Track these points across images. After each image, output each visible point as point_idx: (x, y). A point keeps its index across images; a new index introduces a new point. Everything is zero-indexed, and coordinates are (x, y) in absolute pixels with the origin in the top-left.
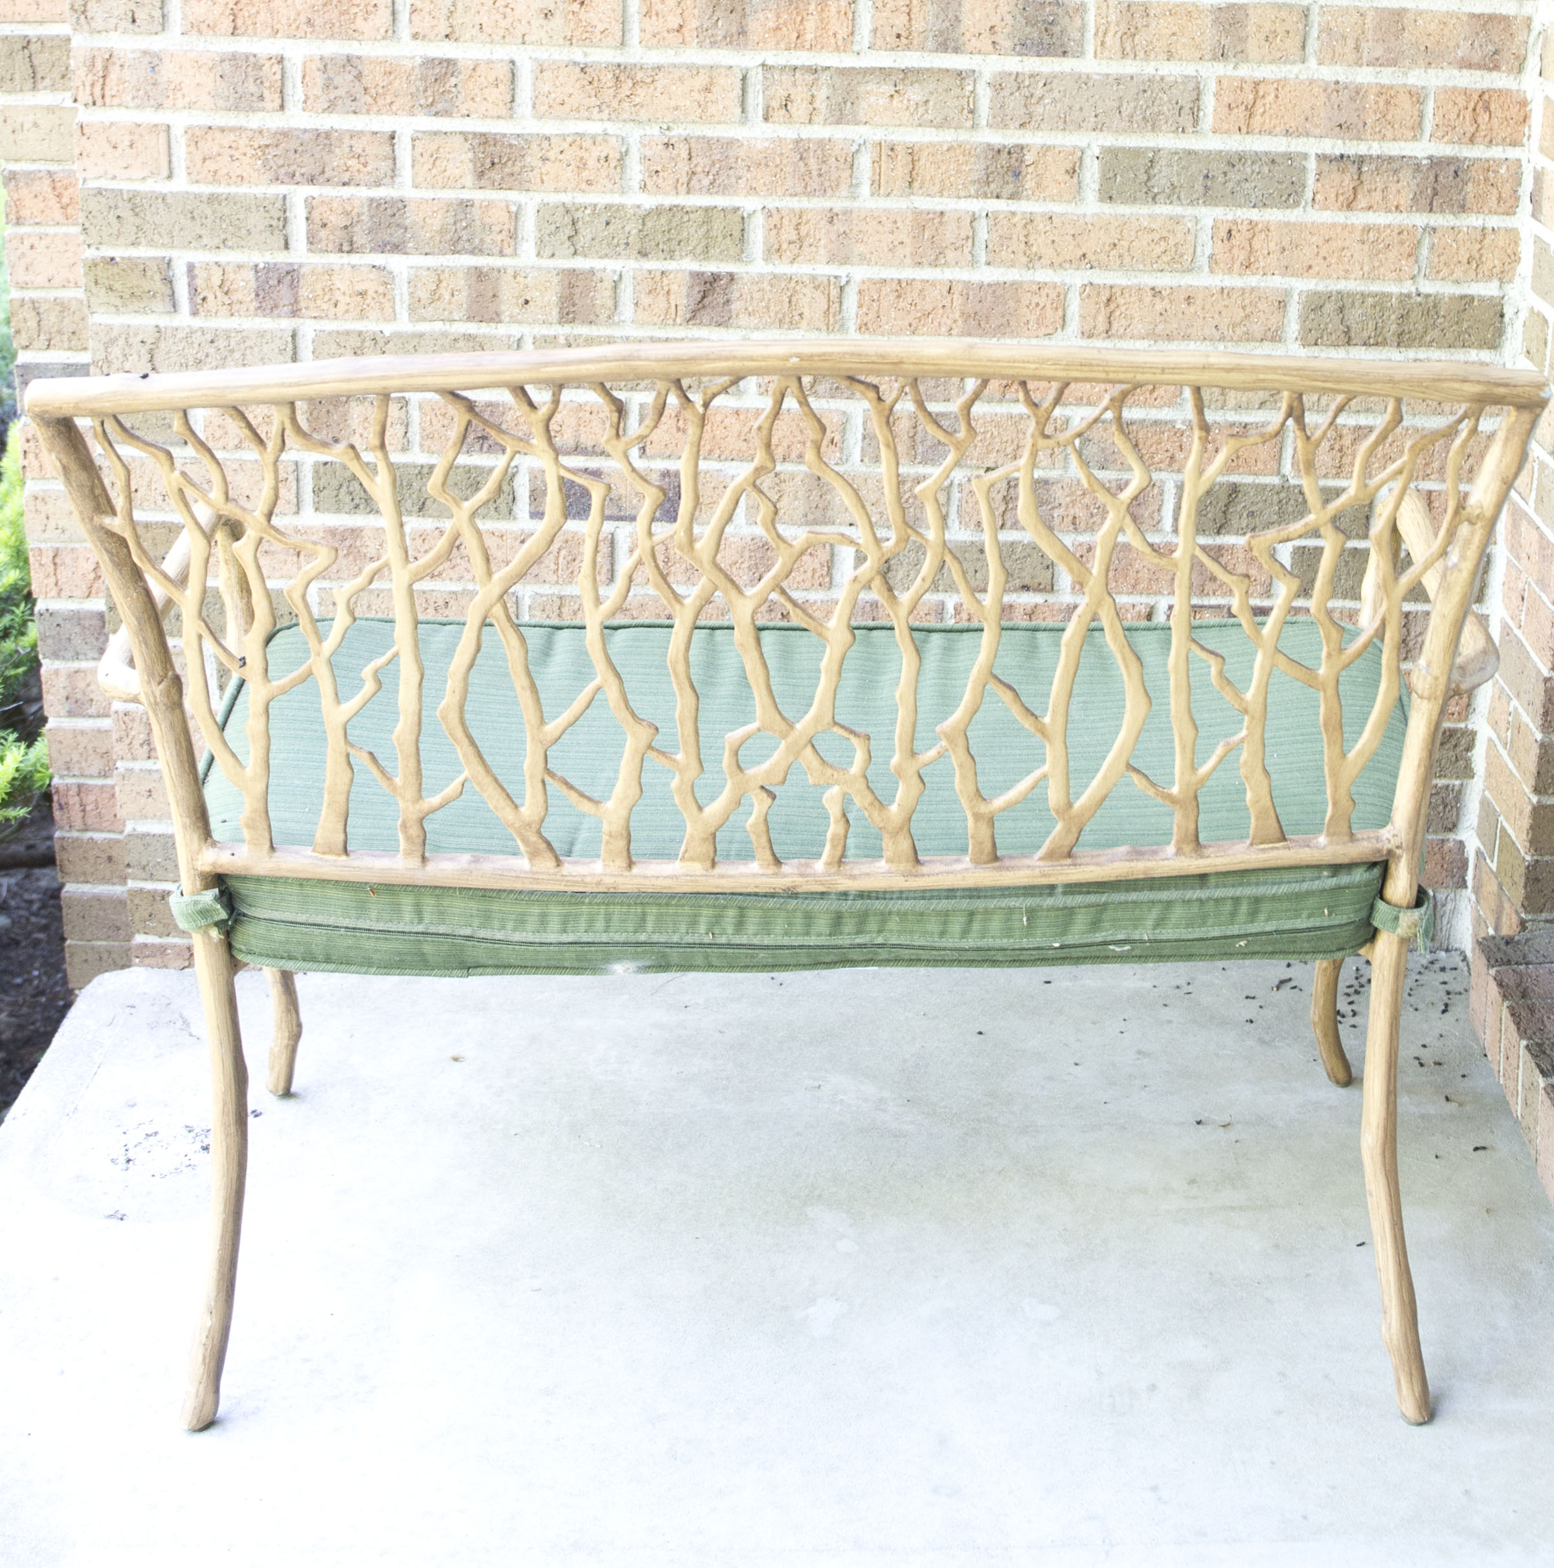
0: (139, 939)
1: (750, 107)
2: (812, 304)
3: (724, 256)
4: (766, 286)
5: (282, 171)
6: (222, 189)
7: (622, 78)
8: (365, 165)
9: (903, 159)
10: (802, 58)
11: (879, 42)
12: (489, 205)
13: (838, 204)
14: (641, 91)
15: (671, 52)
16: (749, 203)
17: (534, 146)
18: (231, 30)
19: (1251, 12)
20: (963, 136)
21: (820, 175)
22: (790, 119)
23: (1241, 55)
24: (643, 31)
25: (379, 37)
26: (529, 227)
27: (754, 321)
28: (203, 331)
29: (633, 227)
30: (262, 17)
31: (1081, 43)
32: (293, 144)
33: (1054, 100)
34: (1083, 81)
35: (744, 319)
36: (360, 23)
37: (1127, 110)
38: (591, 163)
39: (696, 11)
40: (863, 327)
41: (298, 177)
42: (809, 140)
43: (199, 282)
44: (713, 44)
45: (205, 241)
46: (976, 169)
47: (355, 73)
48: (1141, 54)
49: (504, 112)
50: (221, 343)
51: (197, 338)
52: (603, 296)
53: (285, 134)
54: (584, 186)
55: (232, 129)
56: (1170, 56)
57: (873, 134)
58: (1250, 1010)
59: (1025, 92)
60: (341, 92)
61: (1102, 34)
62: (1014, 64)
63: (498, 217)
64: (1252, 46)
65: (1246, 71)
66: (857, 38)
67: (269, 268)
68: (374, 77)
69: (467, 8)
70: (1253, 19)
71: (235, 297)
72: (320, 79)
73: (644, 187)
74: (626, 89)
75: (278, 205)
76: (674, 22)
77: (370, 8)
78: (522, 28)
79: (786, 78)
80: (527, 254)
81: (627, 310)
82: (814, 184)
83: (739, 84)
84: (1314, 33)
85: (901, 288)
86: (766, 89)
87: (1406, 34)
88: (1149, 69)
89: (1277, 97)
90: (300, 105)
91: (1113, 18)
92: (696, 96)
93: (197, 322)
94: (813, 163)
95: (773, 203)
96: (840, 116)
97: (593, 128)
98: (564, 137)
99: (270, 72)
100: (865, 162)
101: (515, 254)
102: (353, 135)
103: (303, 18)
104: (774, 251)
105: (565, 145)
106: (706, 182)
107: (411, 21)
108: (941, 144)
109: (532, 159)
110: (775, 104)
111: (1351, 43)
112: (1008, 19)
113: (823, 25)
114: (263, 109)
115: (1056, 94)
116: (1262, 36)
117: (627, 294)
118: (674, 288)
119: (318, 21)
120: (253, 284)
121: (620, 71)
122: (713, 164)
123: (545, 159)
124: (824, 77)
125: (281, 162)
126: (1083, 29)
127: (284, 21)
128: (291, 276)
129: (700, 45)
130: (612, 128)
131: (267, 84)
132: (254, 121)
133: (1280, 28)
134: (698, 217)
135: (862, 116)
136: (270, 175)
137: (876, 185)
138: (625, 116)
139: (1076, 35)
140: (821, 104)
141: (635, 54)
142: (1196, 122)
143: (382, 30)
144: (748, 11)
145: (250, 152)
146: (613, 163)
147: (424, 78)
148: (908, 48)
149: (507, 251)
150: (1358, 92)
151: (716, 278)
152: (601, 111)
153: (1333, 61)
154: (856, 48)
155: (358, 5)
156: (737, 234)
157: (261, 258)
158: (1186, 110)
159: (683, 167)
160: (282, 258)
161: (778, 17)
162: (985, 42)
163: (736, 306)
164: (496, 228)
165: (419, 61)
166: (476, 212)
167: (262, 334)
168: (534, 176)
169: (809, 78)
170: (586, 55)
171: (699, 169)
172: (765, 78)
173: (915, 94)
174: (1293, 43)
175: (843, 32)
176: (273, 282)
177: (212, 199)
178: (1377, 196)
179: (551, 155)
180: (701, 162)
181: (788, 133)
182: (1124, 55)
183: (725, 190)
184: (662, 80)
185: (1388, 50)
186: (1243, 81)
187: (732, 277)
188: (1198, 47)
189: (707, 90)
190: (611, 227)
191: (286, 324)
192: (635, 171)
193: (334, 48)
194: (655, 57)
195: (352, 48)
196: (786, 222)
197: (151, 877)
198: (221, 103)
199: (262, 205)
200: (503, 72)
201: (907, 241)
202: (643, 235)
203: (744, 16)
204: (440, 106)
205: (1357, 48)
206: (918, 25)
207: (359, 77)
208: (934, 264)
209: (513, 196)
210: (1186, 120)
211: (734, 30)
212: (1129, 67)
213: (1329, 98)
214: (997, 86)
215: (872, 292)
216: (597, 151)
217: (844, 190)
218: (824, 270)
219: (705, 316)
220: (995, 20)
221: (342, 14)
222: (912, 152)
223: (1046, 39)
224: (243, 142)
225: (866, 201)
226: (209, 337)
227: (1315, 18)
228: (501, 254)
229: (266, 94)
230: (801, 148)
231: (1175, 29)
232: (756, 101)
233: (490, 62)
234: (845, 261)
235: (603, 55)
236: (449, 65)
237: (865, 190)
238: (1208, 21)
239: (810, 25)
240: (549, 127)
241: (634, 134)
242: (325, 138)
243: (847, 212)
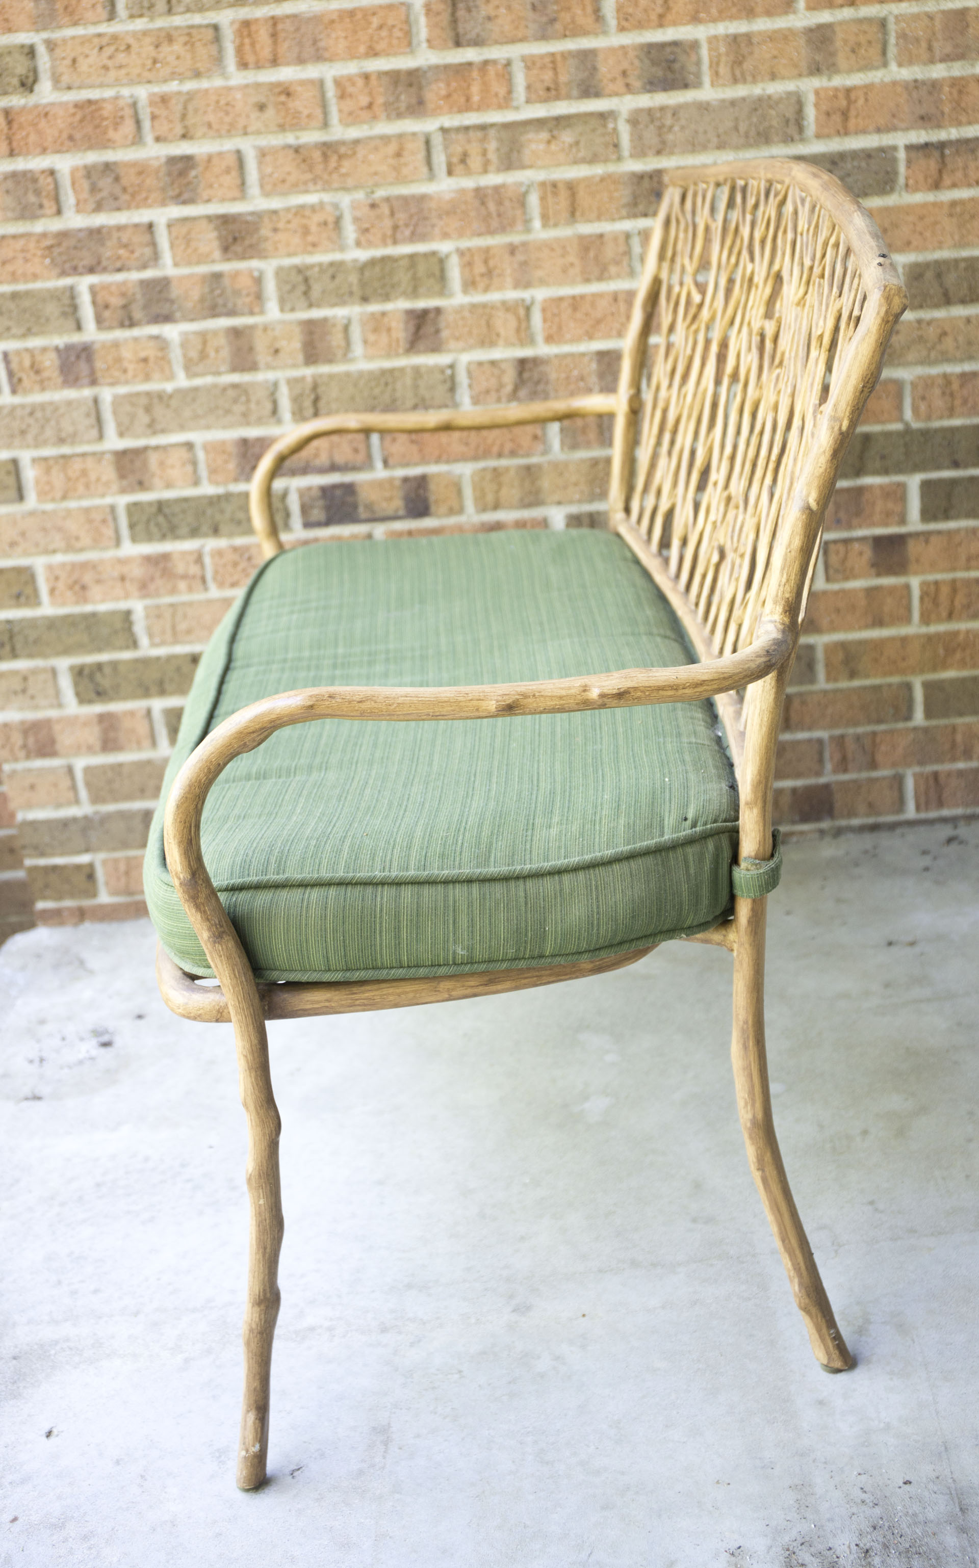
0: (41, 905)
1: (435, 166)
2: (505, 324)
3: (430, 294)
4: (467, 314)
5: (67, 266)
6: (21, 287)
7: (329, 153)
8: (132, 252)
9: (564, 194)
10: (472, 118)
11: (533, 96)
12: (236, 274)
13: (516, 238)
14: (346, 166)
15: (365, 127)
16: (444, 247)
17: (266, 220)
18: (7, 152)
19: (837, 29)
20: (611, 168)
21: (499, 215)
22: (468, 172)
23: (833, 69)
24: (340, 111)
25: (129, 142)
26: (270, 287)
27: (461, 344)
28: (23, 406)
29: (353, 279)
30: (33, 138)
31: (698, 75)
32: (72, 242)
33: (683, 128)
34: (703, 107)
35: (452, 344)
36: (111, 134)
37: (743, 127)
38: (314, 228)
39: (382, 90)
40: (549, 339)
41: (80, 270)
42: (487, 188)
43: (14, 366)
44: (399, 116)
45: (14, 331)
46: (624, 194)
47: (113, 175)
48: (749, 78)
49: (237, 193)
50: (39, 414)
51: (19, 412)
52: (337, 339)
53: (64, 235)
54: (310, 248)
55: (22, 236)
56: (773, 77)
57: (540, 175)
58: (926, 861)
59: (658, 123)
60: (104, 194)
61: (715, 65)
62: (645, 101)
63: (245, 282)
64: (841, 60)
65: (839, 81)
66: (515, 95)
67: (69, 348)
68: (129, 179)
69: (196, 111)
70: (840, 35)
71: (46, 374)
72: (85, 185)
73: (358, 244)
74: (333, 160)
75: (68, 294)
76: (364, 100)
77: (118, 120)
78: (242, 122)
79: (461, 137)
80: (273, 312)
81: (358, 349)
82: (495, 224)
83: (422, 146)
84: (892, 40)
85: (576, 302)
86: (446, 147)
87: (971, 30)
88: (757, 90)
89: (866, 100)
90: (73, 209)
91: (723, 50)
92: (391, 161)
93: (17, 400)
94: (492, 206)
95: (465, 244)
96: (509, 162)
97: (311, 199)
98: (288, 210)
99: (46, 182)
100: (534, 200)
101: (262, 312)
102: (120, 228)
103: (65, 135)
104: (469, 285)
105: (290, 216)
106: (407, 232)
107: (153, 127)
108: (593, 177)
109: (265, 231)
110: (455, 160)
111: (924, 45)
112: (637, 62)
113: (485, 88)
114: (43, 216)
115: (683, 122)
116: (847, 49)
117: (356, 333)
118: (394, 324)
119: (78, 136)
120: (57, 362)
121: (328, 149)
122: (411, 217)
123: (275, 230)
124: (492, 133)
125: (64, 258)
126: (698, 63)
127: (50, 139)
128: (85, 352)
129: (389, 118)
130: (327, 197)
131: (44, 194)
132: (39, 227)
133: (862, 39)
134: (404, 263)
135: (527, 160)
136: (57, 271)
137: (545, 218)
138: (335, 185)
139: (693, 69)
140: (492, 156)
141: (339, 132)
142: (801, 129)
143: (130, 137)
144: (424, 82)
145: (39, 253)
146: (331, 226)
147: (169, 174)
148: (558, 98)
149: (256, 310)
150: (934, 86)
151: (425, 313)
152: (315, 184)
153: (911, 62)
154: (515, 104)
155: (106, 119)
156: (437, 273)
157: (60, 341)
158: (792, 122)
159: (388, 223)
160: (76, 338)
161: (448, 85)
162: (619, 85)
163: (445, 334)
164: (244, 292)
165: (163, 160)
166: (226, 282)
167: (69, 403)
168: (268, 245)
169: (479, 134)
170: (297, 138)
171: (401, 223)
172: (445, 139)
173: (567, 137)
174: (875, 51)
175: (502, 91)
176: (73, 359)
177: (15, 296)
178: (959, 174)
179: (281, 225)
180: (401, 216)
181: (469, 183)
182: (735, 81)
183: (423, 238)
184: (361, 152)
185: (957, 46)
186: (836, 89)
187: (438, 311)
188: (796, 66)
189: (399, 155)
190: (337, 281)
191: (87, 393)
192: (350, 231)
193: (93, 157)
194: (353, 133)
195: (110, 156)
196: (476, 258)
197: (42, 854)
198: (10, 214)
199: (54, 295)
200: (231, 160)
201: (576, 262)
202: (363, 284)
203: (420, 88)
204: (186, 196)
205: (930, 48)
206: (563, 78)
207: (117, 179)
208: (600, 278)
209: (255, 264)
210: (792, 130)
211: (414, 101)
212: (741, 91)
213: (910, 94)
214: (634, 121)
215: (553, 307)
216: (317, 218)
217: (519, 227)
218: (512, 295)
219: (421, 347)
220: (625, 65)
221: (97, 127)
222: (571, 187)
223: (670, 76)
224: (32, 245)
225: (539, 232)
226: (28, 410)
227: (892, 27)
228: (252, 313)
229: (46, 203)
230: (480, 194)
231: (775, 53)
232: (440, 159)
233: (220, 154)
234: (528, 285)
235: (311, 137)
236: (188, 160)
237: (537, 224)
238: (802, 41)
239: (475, 89)
240: (275, 203)
241: (345, 200)
242: (96, 234)
243: (524, 244)
